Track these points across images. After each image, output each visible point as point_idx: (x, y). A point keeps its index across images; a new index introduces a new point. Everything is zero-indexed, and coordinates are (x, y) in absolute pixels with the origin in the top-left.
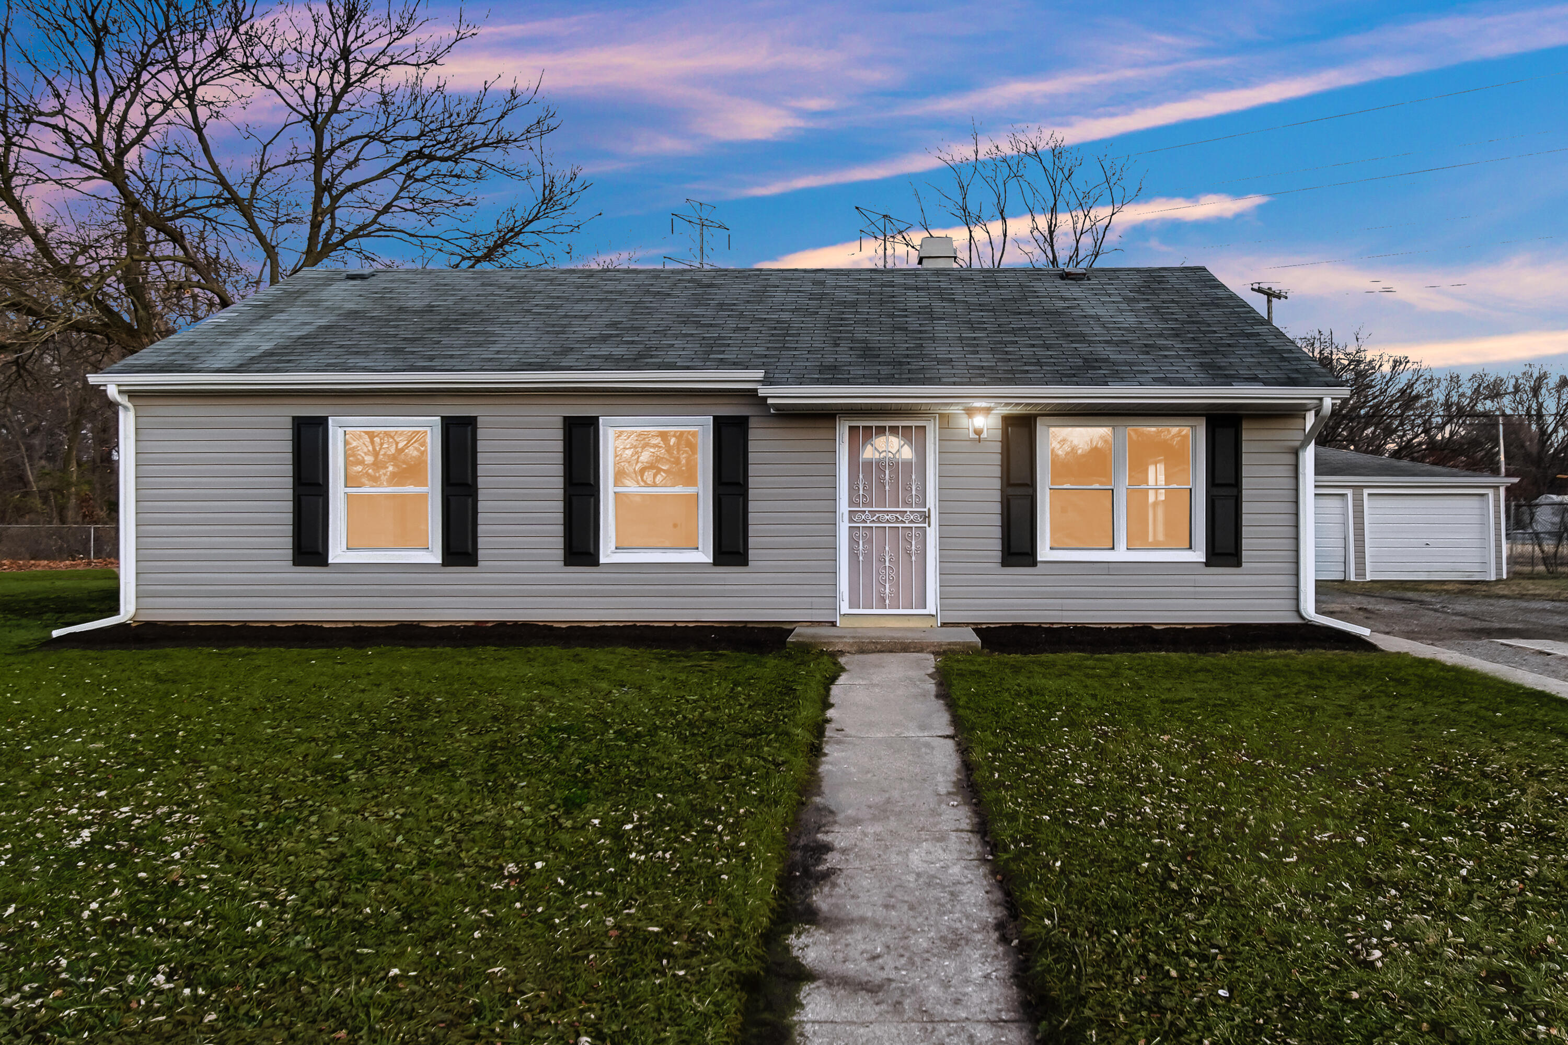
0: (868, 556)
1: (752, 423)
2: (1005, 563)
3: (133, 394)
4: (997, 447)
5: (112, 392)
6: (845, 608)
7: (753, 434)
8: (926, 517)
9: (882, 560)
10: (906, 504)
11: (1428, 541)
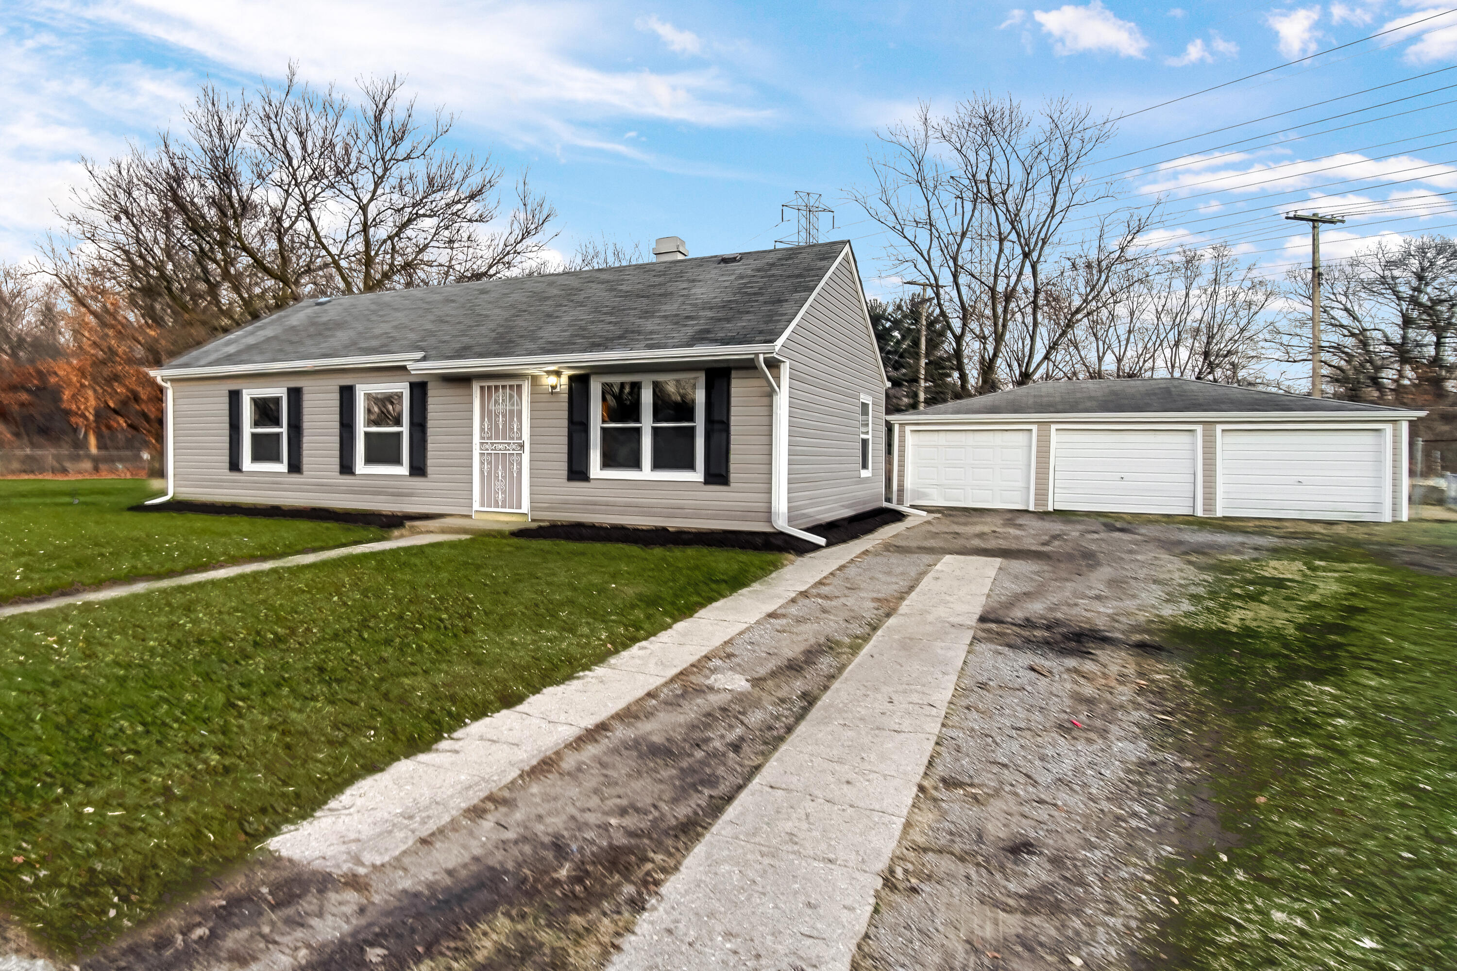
0: (489, 473)
1: (430, 386)
2: (570, 479)
3: (173, 380)
4: (565, 397)
5: (159, 380)
6: (476, 506)
7: (430, 393)
8: (522, 446)
9: (497, 477)
10: (511, 438)
11: (1300, 479)
